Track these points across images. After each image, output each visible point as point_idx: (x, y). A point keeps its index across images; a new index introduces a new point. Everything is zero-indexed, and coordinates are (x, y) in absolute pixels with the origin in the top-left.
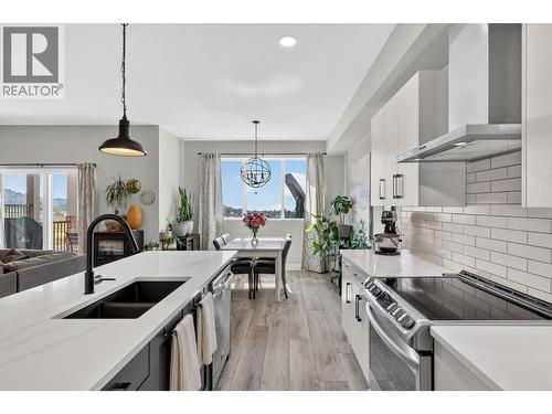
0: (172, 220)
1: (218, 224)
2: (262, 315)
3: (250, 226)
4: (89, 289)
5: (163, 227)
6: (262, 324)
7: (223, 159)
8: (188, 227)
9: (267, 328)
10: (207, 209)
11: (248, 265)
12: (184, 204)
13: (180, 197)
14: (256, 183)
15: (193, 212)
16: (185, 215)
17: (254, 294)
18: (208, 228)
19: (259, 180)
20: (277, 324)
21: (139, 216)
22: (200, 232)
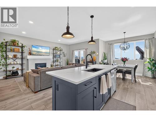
0: (102, 59)
1: (113, 61)
2: (126, 85)
3: (123, 61)
4: (86, 68)
5: (100, 61)
6: (126, 87)
7: (115, 44)
8: (106, 61)
9: (128, 88)
10: (111, 57)
11: (122, 71)
12: (105, 56)
13: (104, 54)
14: (125, 49)
15: (107, 58)
16: (105, 58)
17: (124, 79)
18: (111, 62)
19: (126, 48)
20: (132, 88)
21: (95, 58)
22: (109, 62)
